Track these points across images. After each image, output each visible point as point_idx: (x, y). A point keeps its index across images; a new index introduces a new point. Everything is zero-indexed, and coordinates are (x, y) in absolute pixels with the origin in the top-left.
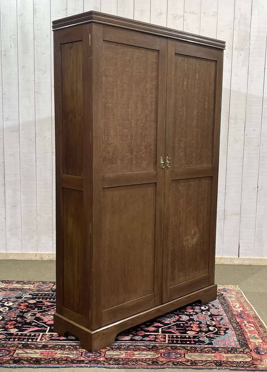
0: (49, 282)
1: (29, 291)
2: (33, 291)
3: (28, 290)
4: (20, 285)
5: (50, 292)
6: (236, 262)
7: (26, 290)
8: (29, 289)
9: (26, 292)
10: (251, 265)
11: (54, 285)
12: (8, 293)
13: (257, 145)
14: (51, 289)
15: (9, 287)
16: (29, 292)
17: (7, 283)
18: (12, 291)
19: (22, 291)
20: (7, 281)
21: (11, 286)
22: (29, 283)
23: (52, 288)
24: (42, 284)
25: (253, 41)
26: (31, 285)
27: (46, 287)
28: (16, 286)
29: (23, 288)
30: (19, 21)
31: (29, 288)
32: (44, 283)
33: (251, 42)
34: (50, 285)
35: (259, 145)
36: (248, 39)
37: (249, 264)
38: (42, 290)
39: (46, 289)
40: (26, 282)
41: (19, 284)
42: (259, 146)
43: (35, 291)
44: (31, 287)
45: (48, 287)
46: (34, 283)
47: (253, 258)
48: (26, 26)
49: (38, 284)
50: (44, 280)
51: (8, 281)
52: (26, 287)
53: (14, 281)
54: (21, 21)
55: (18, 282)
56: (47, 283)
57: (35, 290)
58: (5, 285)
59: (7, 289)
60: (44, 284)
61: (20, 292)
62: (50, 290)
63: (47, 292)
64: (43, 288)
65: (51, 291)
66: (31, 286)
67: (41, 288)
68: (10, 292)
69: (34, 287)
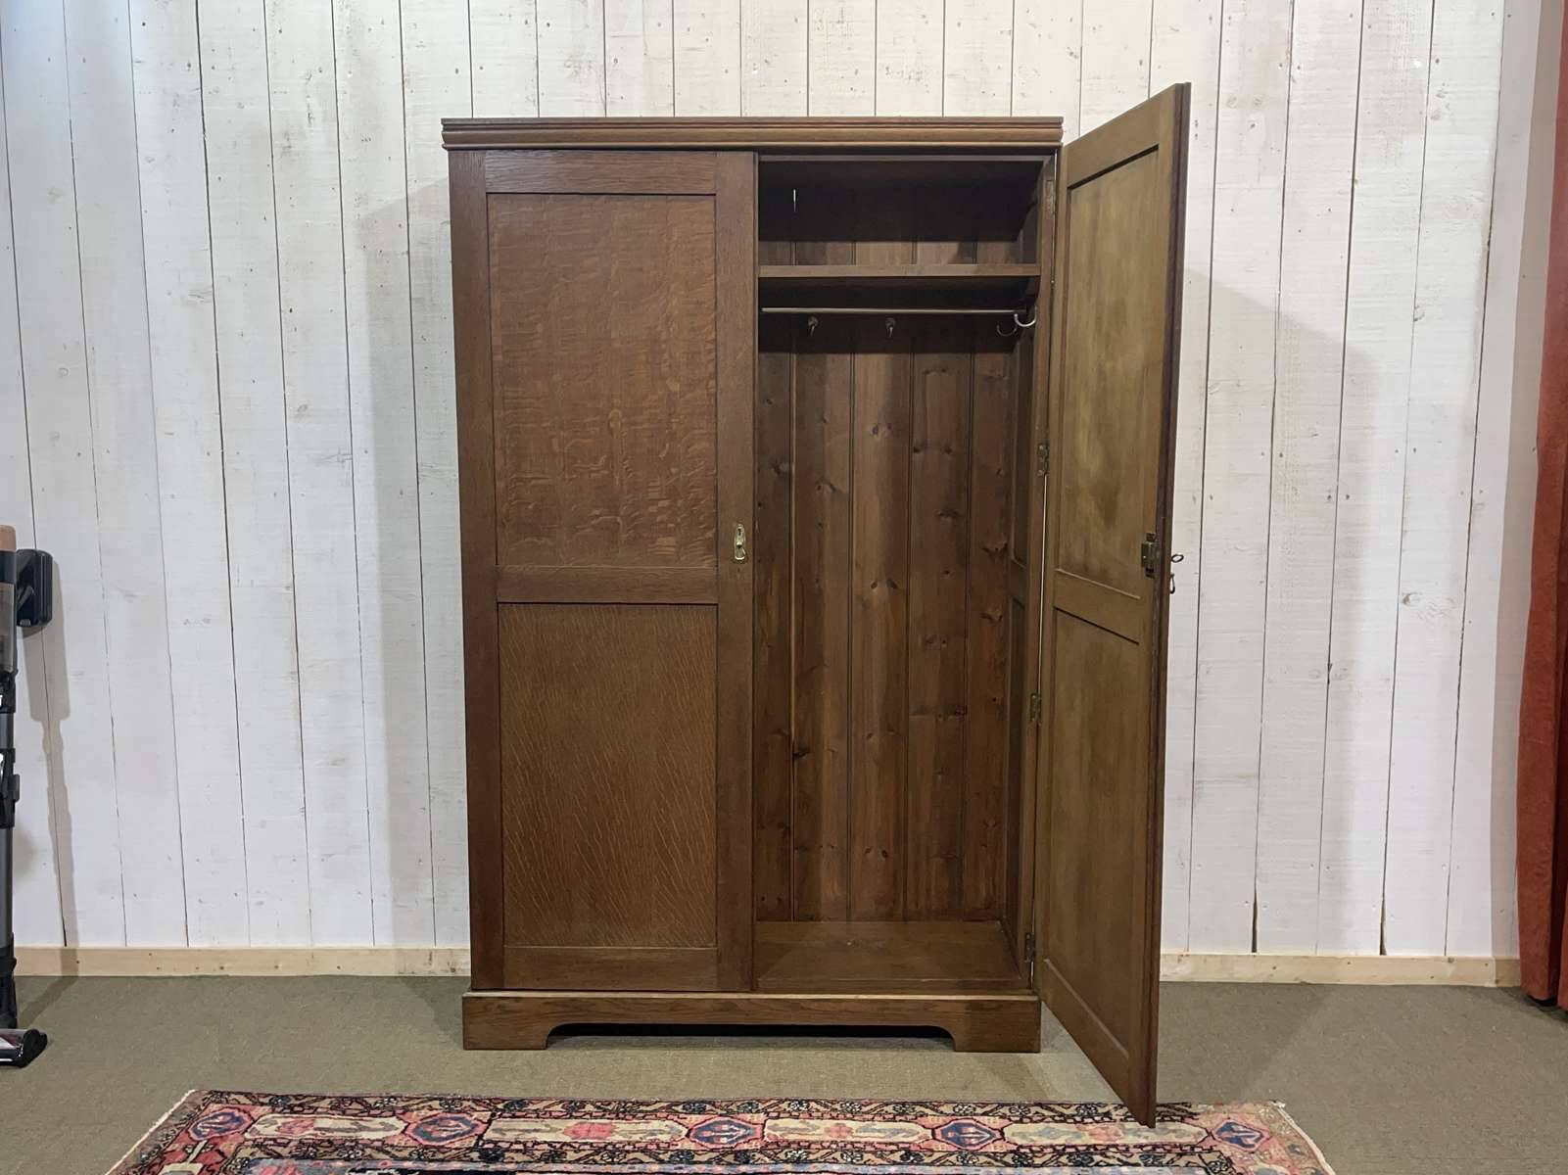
0: (475, 1101)
1: (382, 1156)
2: (395, 1158)
3: (376, 1155)
4: (346, 1123)
5: (472, 1161)
6: (1244, 974)
7: (368, 1151)
8: (383, 1147)
9: (368, 1164)
10: (1303, 984)
11: (493, 1115)
12: (286, 1169)
13: (1327, 495)
14: (477, 1144)
15: (298, 1134)
16: (379, 1165)
17: (291, 1108)
18: (305, 1157)
19: (348, 1159)
20: (293, 1102)
21: (306, 1128)
22: (388, 1106)
23: (480, 1137)
24: (440, 1113)
25: (1302, 66)
26: (393, 1121)
27: (459, 1130)
28: (328, 1130)
29: (356, 1141)
30: (341, 10)
31: (383, 1141)
32: (450, 1104)
33: (1296, 73)
34: (476, 1115)
35: (1333, 495)
36: (1284, 57)
37: (1296, 979)
38: (439, 1148)
39: (457, 1145)
40: (371, 1101)
41: (344, 1113)
42: (1333, 499)
43: (405, 1159)
44: (392, 1133)
45: (466, 1128)
46: (406, 1110)
47: (1311, 953)
48: (370, 30)
49: (423, 1113)
50: (452, 1089)
51: (296, 1097)
52: (374, 1130)
53: (324, 1098)
54: (347, 12)
55: (339, 1105)
56: (466, 1103)
57: (406, 1154)
58: (280, 1122)
59: (285, 1146)
60: (450, 1111)
61: (340, 1164)
62: (471, 1150)
63: (460, 1160)
64: (444, 1135)
65: (475, 1155)
66: (392, 1127)
67: (434, 1135)
68: (297, 1162)
69: (403, 1132)
